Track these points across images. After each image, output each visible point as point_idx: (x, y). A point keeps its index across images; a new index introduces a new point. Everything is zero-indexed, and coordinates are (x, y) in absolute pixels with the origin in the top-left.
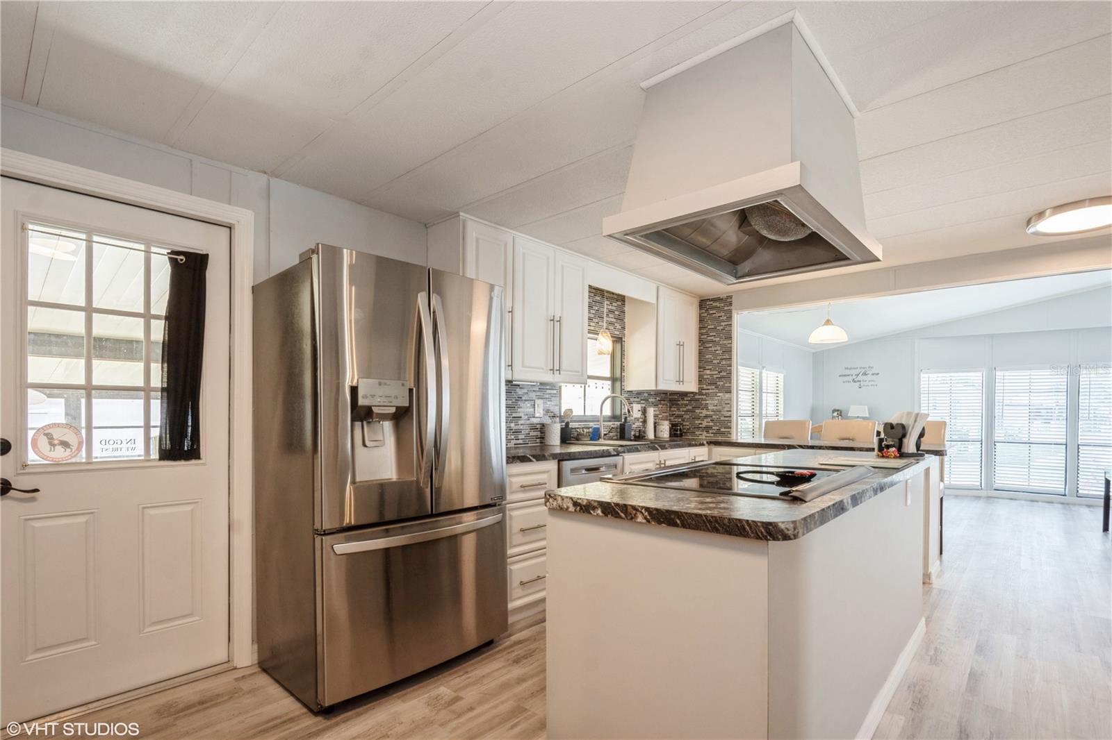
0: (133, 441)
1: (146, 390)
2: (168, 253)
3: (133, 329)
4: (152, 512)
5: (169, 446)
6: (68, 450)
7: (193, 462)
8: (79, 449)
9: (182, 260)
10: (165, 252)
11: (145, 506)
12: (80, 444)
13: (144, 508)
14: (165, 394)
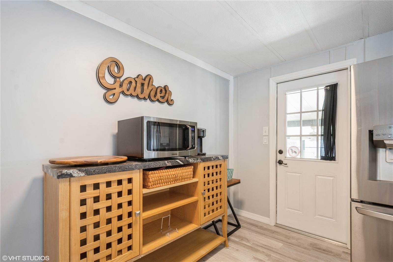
0: (313, 153)
1: (317, 135)
2: (325, 88)
3: (313, 116)
4: (319, 177)
5: (324, 155)
6: (296, 154)
7: (333, 161)
8: (299, 154)
9: (328, 88)
10: (323, 87)
11: (316, 174)
12: (299, 152)
13: (316, 175)
14: (323, 137)
